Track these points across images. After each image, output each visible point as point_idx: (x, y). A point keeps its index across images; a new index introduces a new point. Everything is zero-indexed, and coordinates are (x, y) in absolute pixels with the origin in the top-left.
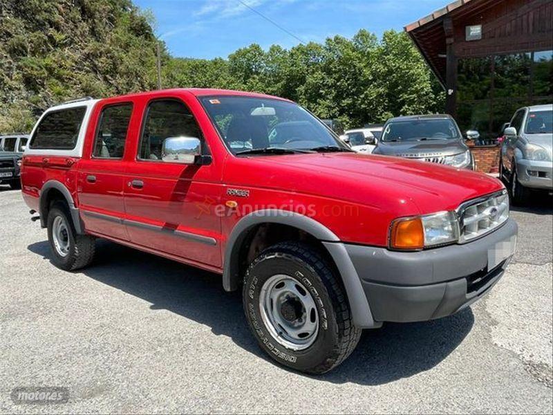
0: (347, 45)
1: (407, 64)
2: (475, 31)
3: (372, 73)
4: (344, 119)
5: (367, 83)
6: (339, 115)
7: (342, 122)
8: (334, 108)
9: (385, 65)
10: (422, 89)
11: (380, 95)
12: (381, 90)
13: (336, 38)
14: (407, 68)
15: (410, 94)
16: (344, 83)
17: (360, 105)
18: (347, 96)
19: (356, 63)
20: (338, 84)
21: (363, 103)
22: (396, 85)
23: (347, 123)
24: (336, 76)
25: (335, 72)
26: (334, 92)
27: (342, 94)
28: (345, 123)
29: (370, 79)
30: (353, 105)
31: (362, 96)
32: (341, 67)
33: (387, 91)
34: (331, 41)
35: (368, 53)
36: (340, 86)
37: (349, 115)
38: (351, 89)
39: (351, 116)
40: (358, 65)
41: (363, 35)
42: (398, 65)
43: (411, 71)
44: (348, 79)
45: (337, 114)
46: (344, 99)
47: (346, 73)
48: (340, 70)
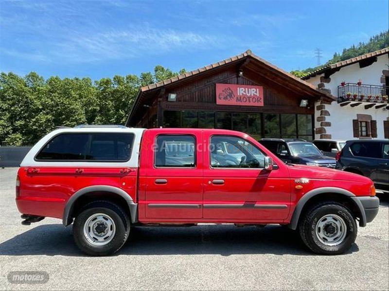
0: (20, 81)
1: (68, 101)
2: (173, 96)
3: (42, 104)
4: (18, 136)
5: (38, 111)
6: (13, 133)
7: (15, 138)
8: (9, 127)
9: (52, 100)
10: (80, 119)
11: (48, 121)
12: (49, 117)
13: (10, 74)
14: (69, 104)
15: (71, 122)
16: (18, 109)
17: (32, 126)
18: (20, 118)
19: (28, 95)
20: (12, 109)
21: (34, 125)
22: (60, 114)
23: (20, 139)
24: (11, 102)
25: (9, 100)
26: (8, 115)
27: (16, 117)
28: (18, 139)
29: (40, 108)
30: (26, 126)
31: (34, 120)
32: (15, 96)
33: (53, 118)
34: (6, 75)
35: (39, 90)
36: (14, 111)
37: (21, 133)
38: (24, 114)
39: (23, 134)
40: (30, 96)
41: (33, 76)
42: (62, 101)
43: (72, 107)
44: (21, 106)
45: (11, 132)
46: (18, 120)
47: (19, 101)
48: (13, 99)
